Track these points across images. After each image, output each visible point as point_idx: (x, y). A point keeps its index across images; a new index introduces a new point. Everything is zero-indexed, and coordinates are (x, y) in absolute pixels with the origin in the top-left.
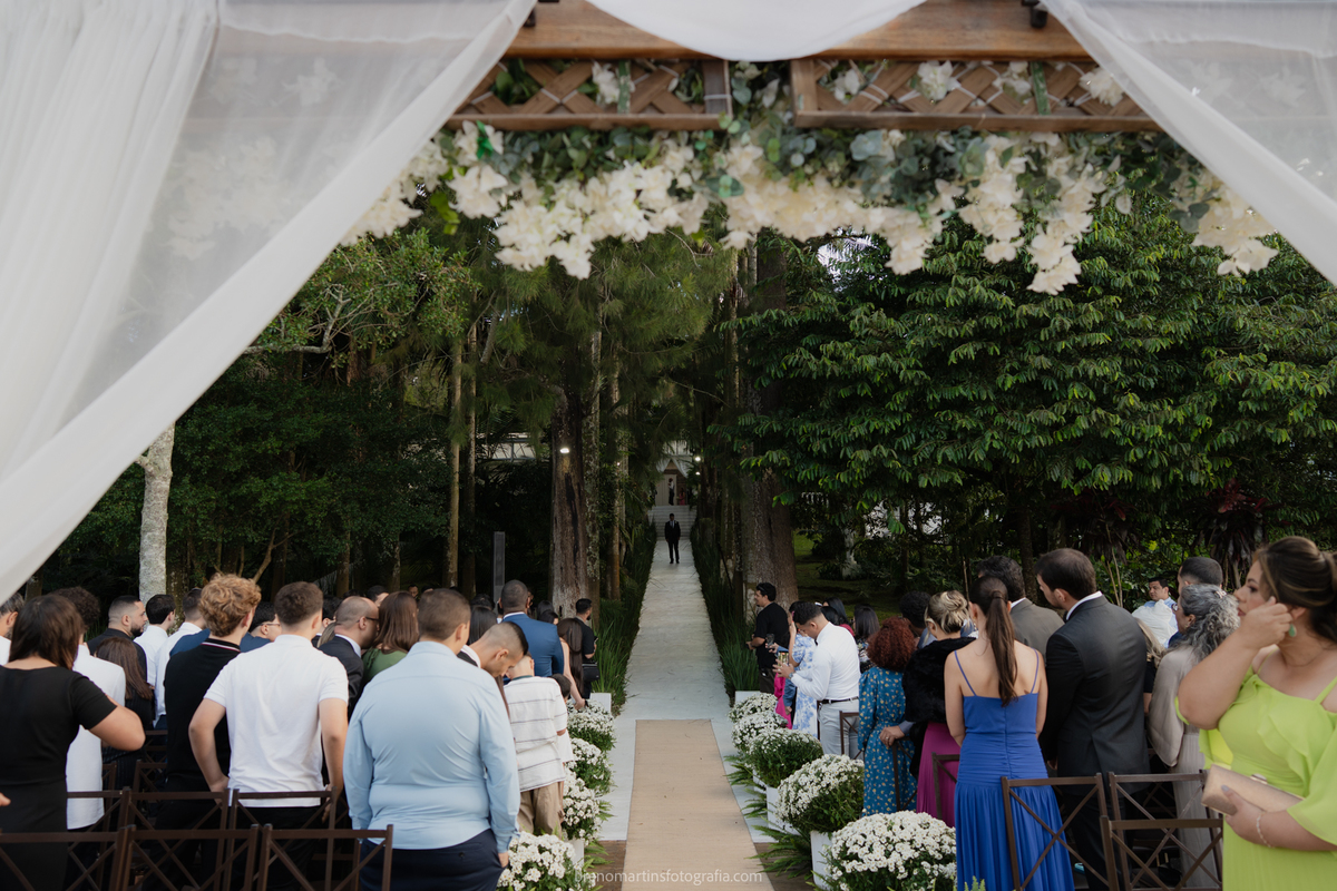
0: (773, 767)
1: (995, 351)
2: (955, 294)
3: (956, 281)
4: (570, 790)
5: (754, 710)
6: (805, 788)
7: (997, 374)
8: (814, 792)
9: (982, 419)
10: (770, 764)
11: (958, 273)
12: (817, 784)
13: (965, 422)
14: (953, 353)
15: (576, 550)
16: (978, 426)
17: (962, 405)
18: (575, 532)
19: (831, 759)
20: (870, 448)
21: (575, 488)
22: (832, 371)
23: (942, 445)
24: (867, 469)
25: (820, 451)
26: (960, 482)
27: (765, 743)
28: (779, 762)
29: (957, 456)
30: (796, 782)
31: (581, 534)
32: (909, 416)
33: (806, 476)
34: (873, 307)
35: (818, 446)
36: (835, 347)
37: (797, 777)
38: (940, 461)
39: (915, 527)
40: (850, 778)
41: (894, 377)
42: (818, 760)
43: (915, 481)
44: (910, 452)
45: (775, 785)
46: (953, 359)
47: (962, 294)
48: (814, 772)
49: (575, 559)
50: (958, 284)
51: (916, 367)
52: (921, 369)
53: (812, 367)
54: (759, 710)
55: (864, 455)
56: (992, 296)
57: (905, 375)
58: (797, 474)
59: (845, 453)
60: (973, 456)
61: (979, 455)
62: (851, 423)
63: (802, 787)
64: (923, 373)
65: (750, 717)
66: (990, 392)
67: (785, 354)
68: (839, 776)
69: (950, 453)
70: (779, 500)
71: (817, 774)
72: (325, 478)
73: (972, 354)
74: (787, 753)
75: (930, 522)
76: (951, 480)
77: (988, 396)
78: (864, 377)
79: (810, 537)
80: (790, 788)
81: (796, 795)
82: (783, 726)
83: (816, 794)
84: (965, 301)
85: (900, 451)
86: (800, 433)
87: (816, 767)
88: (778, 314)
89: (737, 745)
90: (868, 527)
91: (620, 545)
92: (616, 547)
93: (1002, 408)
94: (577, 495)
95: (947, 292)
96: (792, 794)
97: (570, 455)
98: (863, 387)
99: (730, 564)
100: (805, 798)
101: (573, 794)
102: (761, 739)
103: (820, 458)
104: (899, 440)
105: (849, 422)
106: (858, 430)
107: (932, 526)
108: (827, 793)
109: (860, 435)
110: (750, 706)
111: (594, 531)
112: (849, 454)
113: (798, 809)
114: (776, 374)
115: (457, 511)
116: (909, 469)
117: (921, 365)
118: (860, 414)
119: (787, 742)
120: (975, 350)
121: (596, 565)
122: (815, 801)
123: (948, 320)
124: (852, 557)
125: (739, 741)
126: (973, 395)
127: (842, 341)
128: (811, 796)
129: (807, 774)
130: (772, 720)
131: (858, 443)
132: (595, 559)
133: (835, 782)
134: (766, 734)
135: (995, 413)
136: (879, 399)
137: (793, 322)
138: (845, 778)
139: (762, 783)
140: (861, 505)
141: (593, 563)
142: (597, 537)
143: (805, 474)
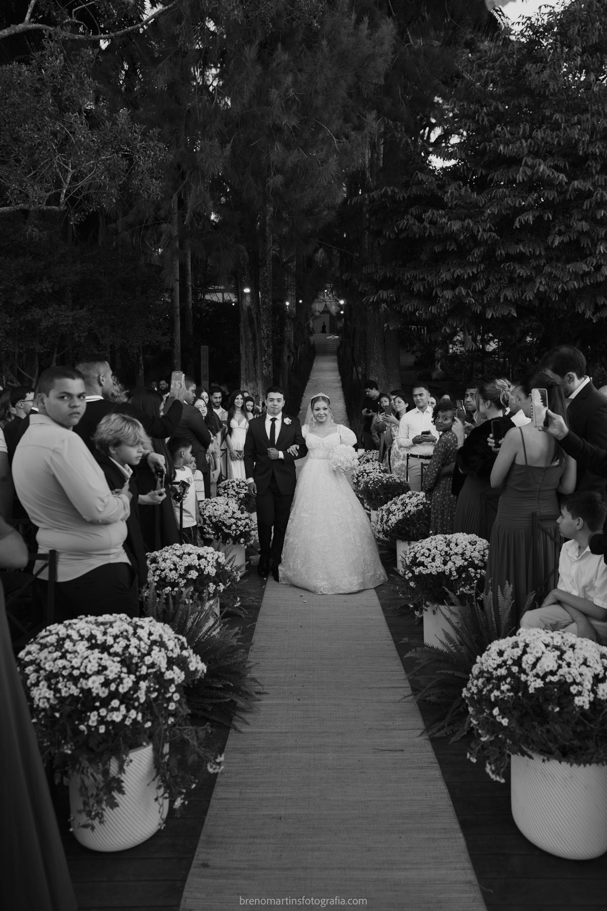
0: (375, 498)
1: (548, 217)
2: (524, 172)
3: (526, 162)
4: (234, 513)
5: (368, 461)
6: (394, 513)
7: (549, 235)
8: (400, 516)
9: (534, 268)
10: (374, 496)
11: (528, 155)
12: (402, 511)
13: (522, 272)
14: (517, 219)
15: (255, 358)
16: (531, 274)
17: (521, 259)
18: (255, 346)
19: (413, 494)
20: (453, 289)
21: (255, 316)
22: (430, 233)
23: (504, 288)
24: (451, 304)
25: (419, 291)
26: (515, 315)
27: (371, 482)
28: (380, 494)
29: (514, 297)
30: (388, 509)
31: (258, 347)
32: (482, 266)
33: (408, 308)
34: (462, 184)
35: (418, 287)
36: (433, 214)
37: (389, 506)
38: (502, 300)
39: (481, 346)
40: (424, 507)
41: (474, 237)
42: (404, 495)
43: (483, 313)
44: (482, 292)
45: (376, 509)
46: (517, 225)
47: (529, 172)
48: (400, 503)
49: (255, 363)
50: (526, 165)
51: (490, 230)
52: (494, 232)
53: (415, 228)
54: (371, 461)
55: (448, 294)
56: (551, 174)
57: (482, 235)
58: (402, 307)
59: (436, 293)
60: (526, 297)
61: (530, 296)
62: (441, 271)
63: (392, 512)
64: (494, 234)
65: (364, 466)
66: (542, 249)
67: (397, 221)
68: (417, 506)
69: (509, 293)
70: (388, 326)
71: (403, 504)
72: (85, 309)
73: (531, 218)
74: (385, 489)
75: (492, 343)
76: (509, 314)
77: (540, 253)
78: (452, 236)
79: (413, 353)
80: (384, 513)
81: (388, 517)
82: (385, 471)
83: (401, 517)
84: (530, 178)
85: (474, 291)
86: (405, 279)
87: (402, 499)
88: (393, 191)
89: (354, 483)
90: (451, 346)
91: (289, 357)
92: (285, 358)
93: (549, 260)
94: (255, 321)
95: (519, 170)
96: (385, 516)
97: (250, 294)
98: (451, 245)
99: (360, 369)
100: (393, 520)
101: (236, 516)
102: (368, 480)
103: (419, 295)
104: (474, 284)
105: (440, 270)
106: (445, 276)
107: (492, 346)
108: (408, 516)
109: (446, 280)
110: (365, 458)
111: (268, 346)
112: (439, 293)
113: (389, 526)
114: (389, 236)
115: (179, 333)
116: (480, 304)
117: (493, 229)
118: (448, 264)
119: (385, 482)
120: (534, 216)
121: (271, 368)
122: (399, 521)
123: (517, 194)
124: (439, 366)
125: (355, 481)
126: (530, 252)
127: (438, 210)
128: (398, 518)
129: (396, 504)
130: (378, 467)
131: (446, 285)
132: (269, 365)
133: (413, 509)
134: (372, 477)
135: (545, 265)
136: (462, 253)
137: (403, 197)
138: (421, 507)
139: (368, 507)
140: (445, 329)
141: (268, 367)
142: (271, 350)
143: (408, 307)
